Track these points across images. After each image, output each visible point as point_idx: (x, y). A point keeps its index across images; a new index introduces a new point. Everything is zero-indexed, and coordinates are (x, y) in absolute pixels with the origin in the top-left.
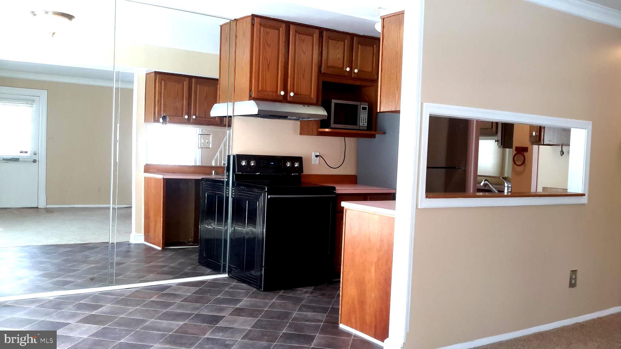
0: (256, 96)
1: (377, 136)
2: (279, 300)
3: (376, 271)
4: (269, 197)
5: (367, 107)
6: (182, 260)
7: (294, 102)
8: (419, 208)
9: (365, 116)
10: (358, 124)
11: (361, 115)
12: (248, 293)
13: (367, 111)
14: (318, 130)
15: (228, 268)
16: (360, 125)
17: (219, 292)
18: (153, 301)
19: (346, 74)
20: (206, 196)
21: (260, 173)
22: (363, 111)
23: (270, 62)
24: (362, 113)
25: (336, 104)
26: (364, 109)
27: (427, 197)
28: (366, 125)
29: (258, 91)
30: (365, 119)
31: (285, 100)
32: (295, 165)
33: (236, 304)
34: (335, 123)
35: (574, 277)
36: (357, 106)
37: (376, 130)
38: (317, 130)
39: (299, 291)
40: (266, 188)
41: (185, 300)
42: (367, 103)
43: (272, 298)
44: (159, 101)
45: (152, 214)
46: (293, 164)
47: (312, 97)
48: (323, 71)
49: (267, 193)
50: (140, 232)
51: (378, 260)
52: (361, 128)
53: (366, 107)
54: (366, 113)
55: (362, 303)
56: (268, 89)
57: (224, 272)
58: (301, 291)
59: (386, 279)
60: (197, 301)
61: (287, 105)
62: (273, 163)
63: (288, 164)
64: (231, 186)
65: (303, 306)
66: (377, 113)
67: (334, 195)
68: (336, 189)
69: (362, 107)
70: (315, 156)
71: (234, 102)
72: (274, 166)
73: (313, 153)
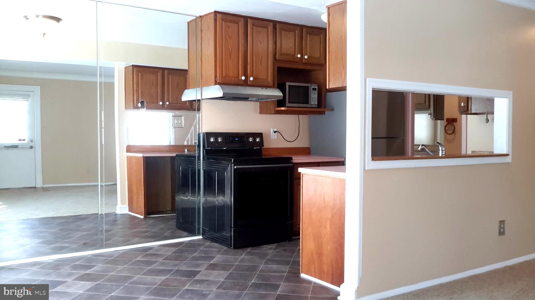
0: (221, 82)
1: (326, 112)
2: (247, 256)
3: (330, 226)
4: (235, 167)
5: (317, 87)
6: (162, 226)
7: (253, 85)
8: (366, 169)
9: (315, 95)
10: (309, 103)
11: (312, 95)
12: (220, 251)
13: (317, 91)
15: (202, 231)
16: (312, 104)
17: (195, 251)
18: (138, 261)
19: (298, 60)
20: (181, 169)
21: (226, 148)
22: (313, 91)
23: (231, 52)
24: (313, 93)
25: (289, 86)
26: (314, 89)
27: (373, 160)
28: (317, 104)
29: (223, 77)
30: (315, 98)
31: (246, 84)
32: (257, 140)
33: (210, 261)
34: (289, 103)
35: (502, 226)
36: (308, 87)
37: (325, 108)
38: (275, 109)
39: (264, 248)
40: (233, 160)
41: (166, 259)
42: (317, 85)
43: (241, 255)
44: (137, 91)
45: (134, 188)
46: (255, 140)
48: (277, 58)
49: (233, 164)
50: (125, 204)
51: (333, 217)
52: (312, 106)
53: (316, 88)
54: (316, 93)
55: (320, 254)
56: (231, 75)
57: (199, 234)
58: (266, 248)
59: (340, 233)
60: (176, 259)
61: (248, 88)
62: (237, 139)
63: (251, 140)
64: (202, 160)
65: (268, 260)
66: (325, 93)
67: (291, 165)
68: (293, 159)
69: (313, 88)
70: (273, 131)
71: (202, 87)
72: (238, 142)
73: (272, 129)
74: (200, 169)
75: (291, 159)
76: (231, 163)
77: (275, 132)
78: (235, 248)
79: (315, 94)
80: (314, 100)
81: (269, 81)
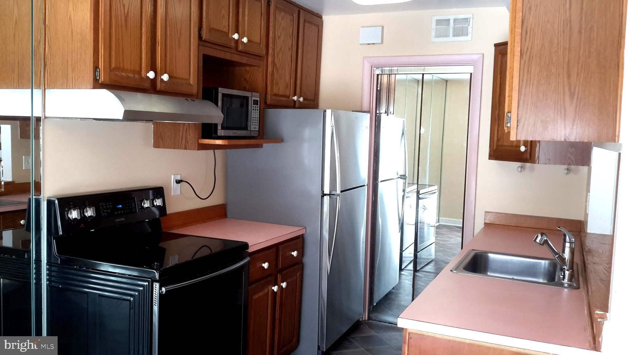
0: (107, 81)
4: (162, 290)
5: (258, 99)
7: (167, 91)
9: (256, 114)
10: (249, 128)
11: (252, 114)
13: (259, 106)
14: (199, 140)
16: (251, 130)
19: (233, 44)
21: (96, 229)
22: (254, 106)
24: (253, 110)
25: (224, 95)
26: (256, 102)
28: (258, 130)
29: (111, 70)
30: (256, 119)
31: (152, 88)
32: (156, 202)
34: (223, 128)
42: (258, 94)
46: (153, 203)
47: (191, 83)
48: (204, 37)
49: (158, 284)
52: (253, 134)
53: (258, 100)
54: (257, 110)
56: (127, 66)
62: (120, 206)
63: (146, 204)
66: (264, 110)
67: (248, 259)
68: (249, 243)
69: (253, 100)
70: (175, 180)
71: (45, 89)
72: (123, 212)
73: (173, 176)
74: (40, 283)
75: (246, 245)
76: (153, 281)
77: (178, 182)
80: (255, 123)
81: (192, 85)
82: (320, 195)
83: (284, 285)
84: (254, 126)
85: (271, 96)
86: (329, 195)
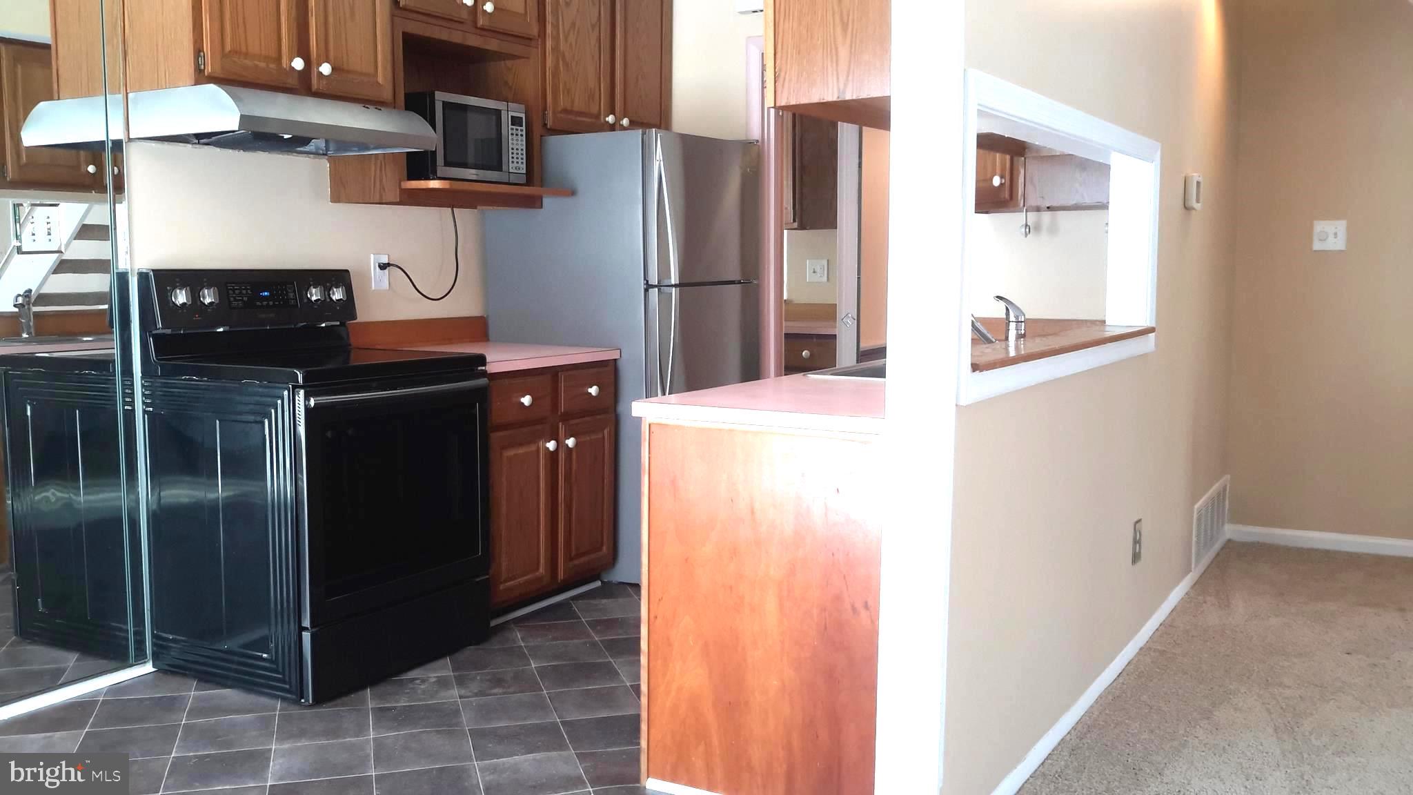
0: (218, 73)
1: (547, 201)
2: (389, 729)
4: (311, 402)
5: (523, 116)
7: (330, 93)
9: (520, 142)
10: (504, 168)
11: (511, 142)
12: (266, 721)
13: (524, 128)
14: (402, 183)
15: (154, 644)
16: (510, 170)
19: (463, 15)
21: (227, 328)
22: (514, 127)
24: (512, 134)
25: (445, 104)
26: (516, 121)
27: (976, 367)
28: (525, 172)
29: (225, 56)
30: (520, 152)
31: (304, 86)
32: (334, 294)
34: (447, 164)
35: (1138, 537)
36: (499, 113)
37: (543, 184)
40: (299, 375)
42: (523, 107)
43: (361, 727)
46: (327, 294)
47: (380, 81)
48: (403, 1)
49: (301, 391)
51: (791, 574)
52: (513, 179)
53: (522, 118)
54: (522, 135)
56: (254, 48)
57: (140, 658)
61: (310, 102)
62: (267, 294)
63: (314, 295)
64: (140, 375)
65: (479, 735)
66: (541, 136)
67: (483, 381)
68: (488, 359)
69: (512, 117)
70: (377, 264)
71: (127, 93)
72: (271, 303)
73: (372, 255)
74: (133, 410)
75: (482, 360)
76: (294, 387)
77: (383, 267)
78: (321, 698)
79: (520, 138)
80: (517, 158)
81: (382, 86)
82: (643, 287)
83: (571, 442)
84: (516, 162)
85: (554, 112)
86: (659, 286)
